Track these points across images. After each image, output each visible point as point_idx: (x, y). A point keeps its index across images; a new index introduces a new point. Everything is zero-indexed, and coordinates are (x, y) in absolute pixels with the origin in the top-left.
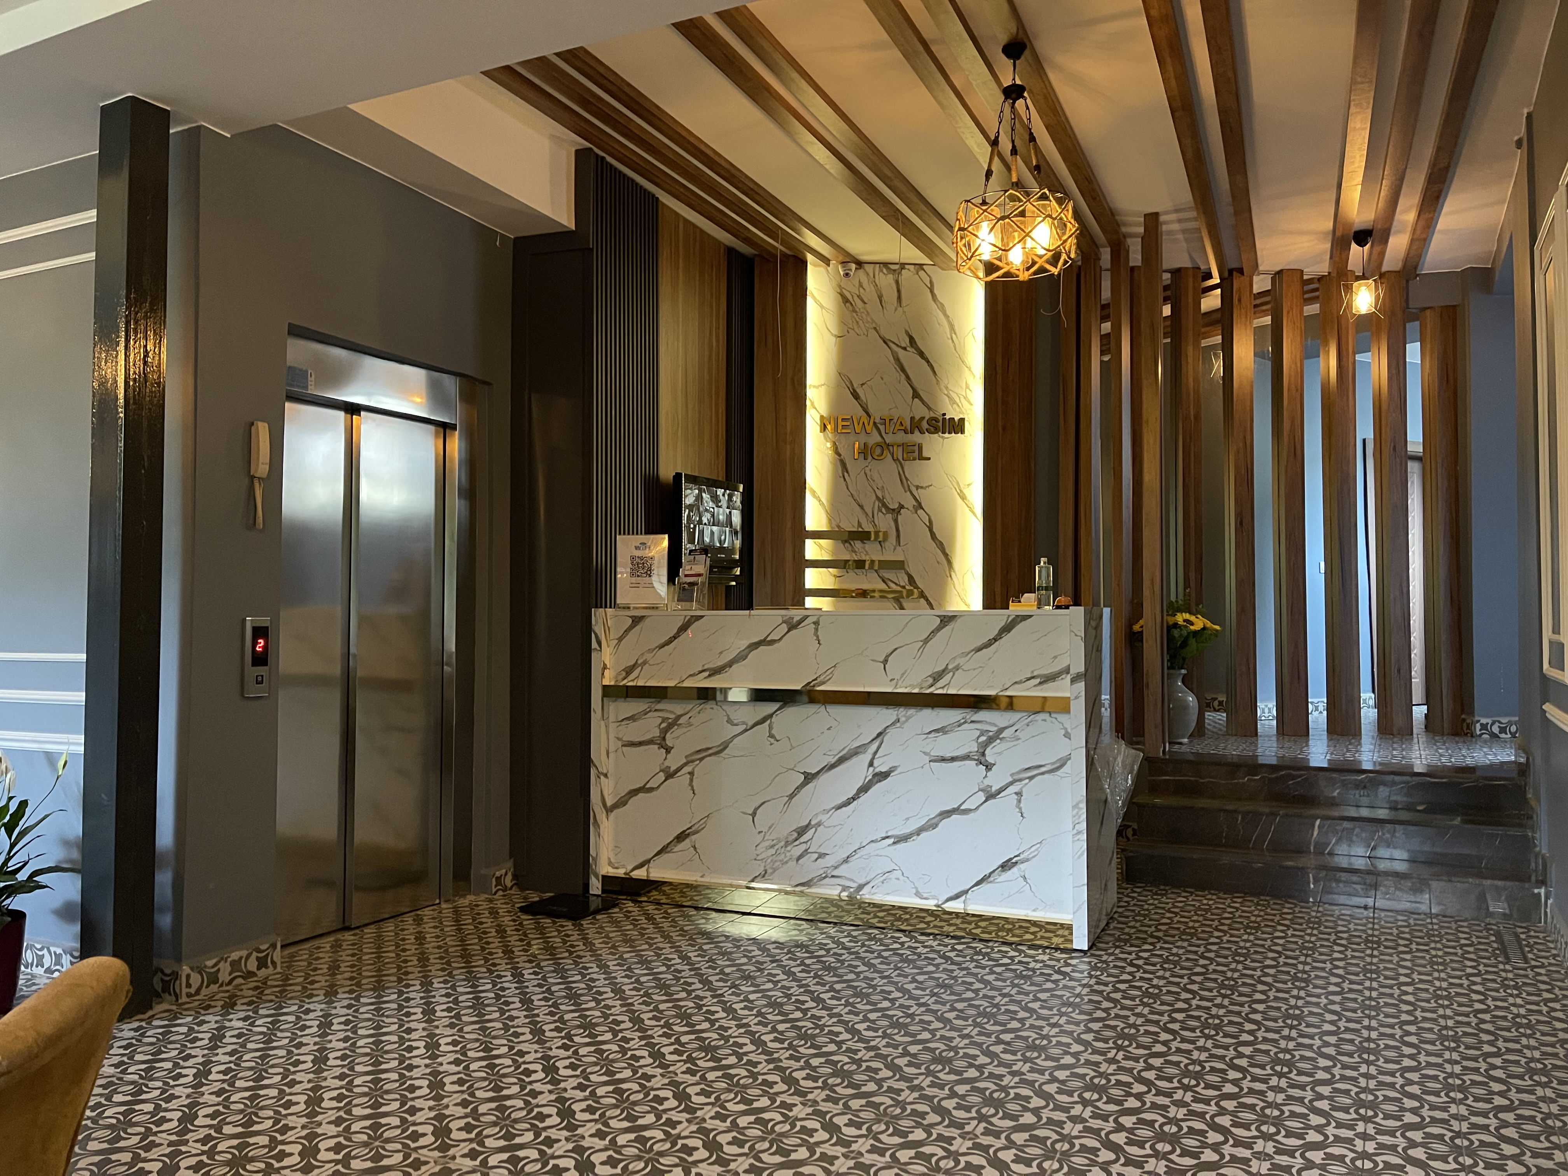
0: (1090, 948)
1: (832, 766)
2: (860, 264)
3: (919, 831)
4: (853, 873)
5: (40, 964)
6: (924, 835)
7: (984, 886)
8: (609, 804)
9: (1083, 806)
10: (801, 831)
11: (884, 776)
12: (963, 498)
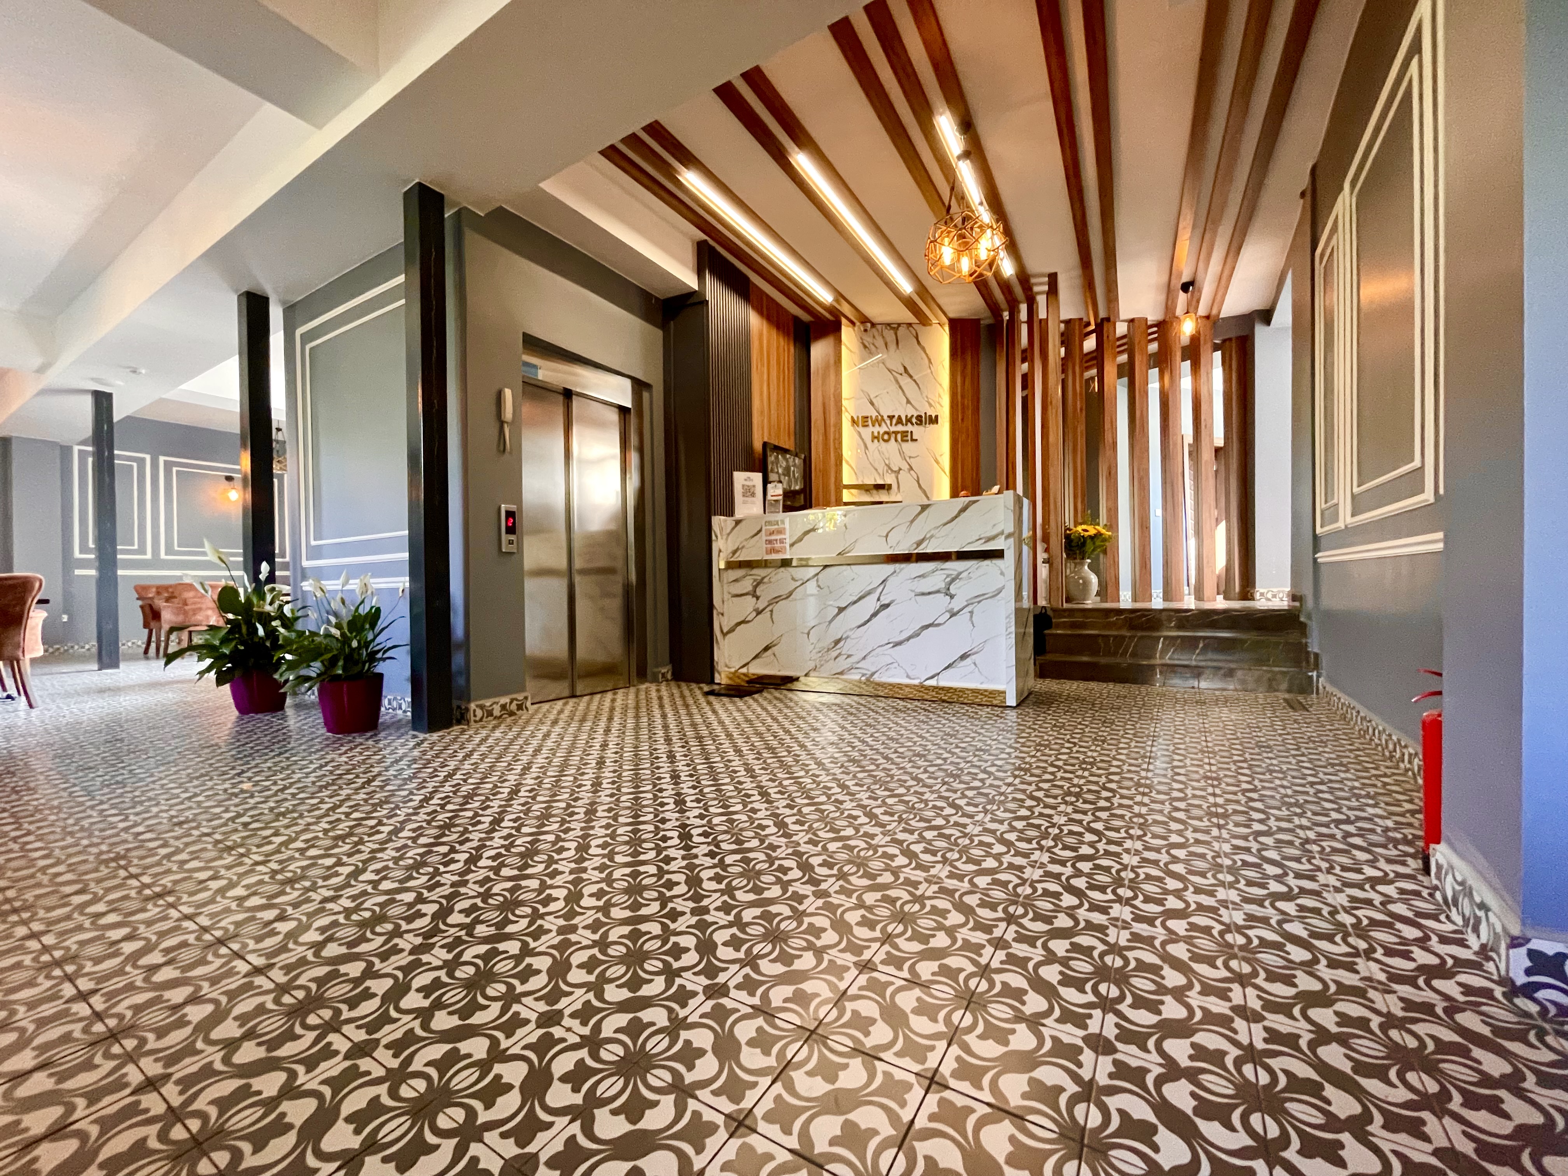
0: (1018, 705)
1: (855, 602)
2: (873, 325)
3: (908, 639)
4: (868, 666)
5: (400, 708)
6: (911, 641)
7: (950, 671)
8: (725, 631)
9: (1013, 616)
10: (837, 642)
11: (887, 606)
12: (937, 462)
